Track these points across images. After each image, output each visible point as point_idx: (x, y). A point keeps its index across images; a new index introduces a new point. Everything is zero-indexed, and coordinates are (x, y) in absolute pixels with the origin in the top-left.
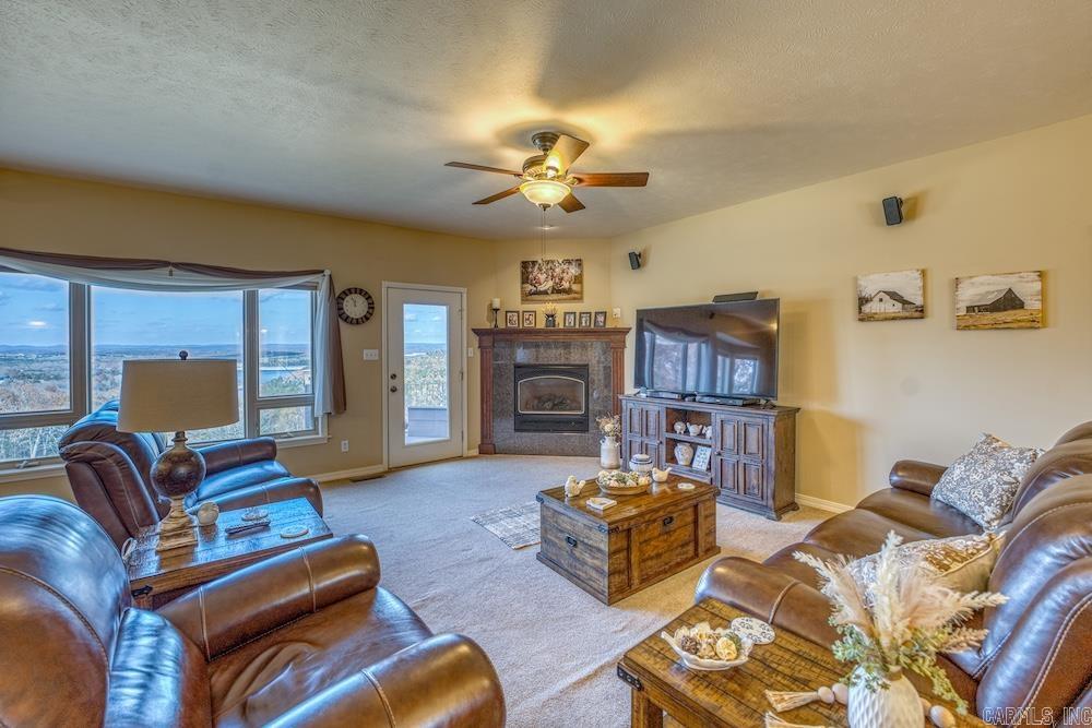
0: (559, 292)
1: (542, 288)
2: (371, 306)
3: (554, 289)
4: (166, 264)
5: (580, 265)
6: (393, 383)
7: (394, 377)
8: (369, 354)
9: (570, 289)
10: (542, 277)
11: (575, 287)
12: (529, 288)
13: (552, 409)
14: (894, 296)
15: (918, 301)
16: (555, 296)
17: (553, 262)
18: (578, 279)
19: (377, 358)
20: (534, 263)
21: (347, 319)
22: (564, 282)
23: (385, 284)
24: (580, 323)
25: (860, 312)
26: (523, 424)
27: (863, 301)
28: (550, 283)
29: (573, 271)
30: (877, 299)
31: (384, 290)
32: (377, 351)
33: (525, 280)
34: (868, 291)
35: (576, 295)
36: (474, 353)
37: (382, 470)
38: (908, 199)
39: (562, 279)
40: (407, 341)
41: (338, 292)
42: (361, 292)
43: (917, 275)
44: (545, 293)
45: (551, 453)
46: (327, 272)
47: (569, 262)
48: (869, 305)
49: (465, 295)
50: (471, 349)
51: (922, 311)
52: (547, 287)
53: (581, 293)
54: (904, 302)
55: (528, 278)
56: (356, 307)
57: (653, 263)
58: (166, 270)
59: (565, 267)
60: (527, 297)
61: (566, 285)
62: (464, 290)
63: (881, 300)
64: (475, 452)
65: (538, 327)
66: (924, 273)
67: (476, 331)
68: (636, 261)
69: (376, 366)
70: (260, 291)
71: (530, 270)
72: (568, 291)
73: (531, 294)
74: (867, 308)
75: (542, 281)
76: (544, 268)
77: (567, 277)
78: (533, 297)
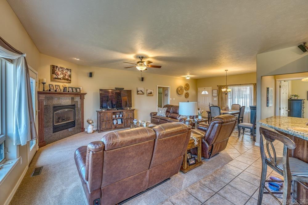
0: (65, 79)
1: (59, 77)
3: (63, 78)
5: (71, 71)
10: (60, 73)
11: (69, 79)
12: (55, 76)
16: (63, 81)
17: (63, 68)
18: (70, 76)
20: (57, 67)
22: (66, 76)
25: (137, 93)
26: (56, 129)
27: (138, 91)
28: (62, 76)
29: (69, 73)
35: (69, 81)
39: (65, 75)
43: (144, 88)
44: (60, 79)
46: (24, 55)
47: (68, 70)
49: (37, 75)
52: (61, 77)
53: (71, 81)
54: (142, 92)
55: (54, 72)
59: (66, 71)
60: (53, 79)
61: (67, 77)
62: (37, 73)
64: (38, 147)
71: (55, 69)
72: (67, 80)
73: (55, 78)
75: (59, 74)
76: (60, 70)
77: (67, 75)
78: (56, 80)
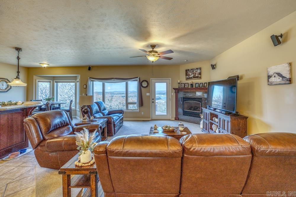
0: (195, 77)
1: (190, 77)
2: (148, 84)
4: (113, 78)
5: (200, 69)
6: (153, 101)
7: (153, 99)
8: (148, 94)
9: (198, 76)
10: (190, 74)
11: (199, 76)
13: (193, 110)
14: (279, 75)
15: (288, 76)
16: (194, 79)
17: (193, 69)
18: (200, 74)
19: (149, 95)
20: (189, 70)
21: (143, 87)
23: (151, 79)
24: (200, 86)
25: (268, 82)
26: (185, 113)
27: (269, 77)
28: (193, 75)
29: (199, 71)
30: (273, 76)
31: (151, 80)
32: (149, 94)
33: (186, 75)
34: (271, 73)
35: (199, 78)
36: (174, 94)
37: (150, 120)
38: (284, 34)
39: (195, 74)
40: (156, 90)
41: (141, 81)
42: (146, 81)
43: (287, 65)
44: (191, 78)
45: (192, 122)
46: (139, 77)
48: (271, 78)
49: (171, 80)
50: (172, 93)
51: (290, 81)
53: (200, 77)
54: (283, 77)
56: (145, 84)
57: (218, 67)
58: (113, 80)
59: (196, 70)
60: (186, 79)
61: (197, 75)
62: (171, 79)
63: (275, 77)
64: (174, 119)
65: (189, 87)
66: (290, 64)
67: (174, 89)
68: (213, 67)
69: (149, 97)
70: (129, 82)
71: (188, 72)
72: (198, 77)
73: (188, 78)
74: (270, 80)
76: (191, 71)
77: (197, 73)
78: (188, 79)
